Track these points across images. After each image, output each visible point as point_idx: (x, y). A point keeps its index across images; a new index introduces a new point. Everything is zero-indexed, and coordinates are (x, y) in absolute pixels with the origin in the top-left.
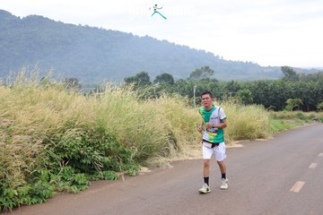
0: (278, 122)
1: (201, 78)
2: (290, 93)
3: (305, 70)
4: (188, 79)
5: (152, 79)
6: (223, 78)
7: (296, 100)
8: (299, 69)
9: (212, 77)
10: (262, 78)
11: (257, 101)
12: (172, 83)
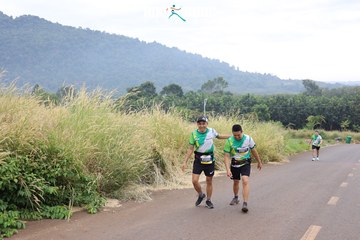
0: (296, 142)
1: (214, 90)
2: (312, 109)
3: (329, 84)
4: (199, 91)
5: (159, 90)
6: (238, 91)
7: (317, 117)
8: (323, 83)
9: (225, 90)
10: (281, 92)
11: (275, 117)
12: (181, 95)
